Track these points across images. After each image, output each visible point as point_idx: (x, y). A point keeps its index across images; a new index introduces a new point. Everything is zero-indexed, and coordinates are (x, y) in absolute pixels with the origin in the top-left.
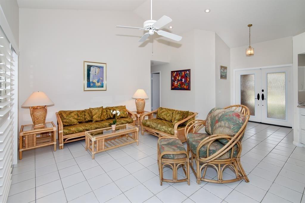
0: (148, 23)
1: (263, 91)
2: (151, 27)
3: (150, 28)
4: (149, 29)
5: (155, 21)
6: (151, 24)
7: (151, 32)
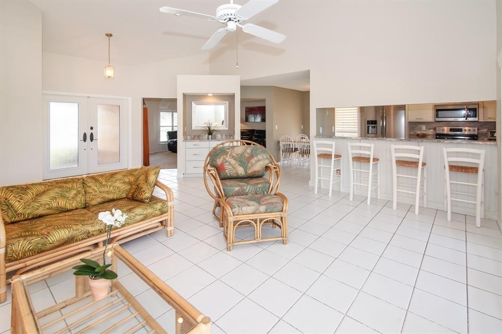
0: (223, 10)
1: (92, 128)
2: (232, 17)
3: (230, 19)
4: (226, 21)
5: (239, 7)
6: (233, 12)
7: (232, 26)
